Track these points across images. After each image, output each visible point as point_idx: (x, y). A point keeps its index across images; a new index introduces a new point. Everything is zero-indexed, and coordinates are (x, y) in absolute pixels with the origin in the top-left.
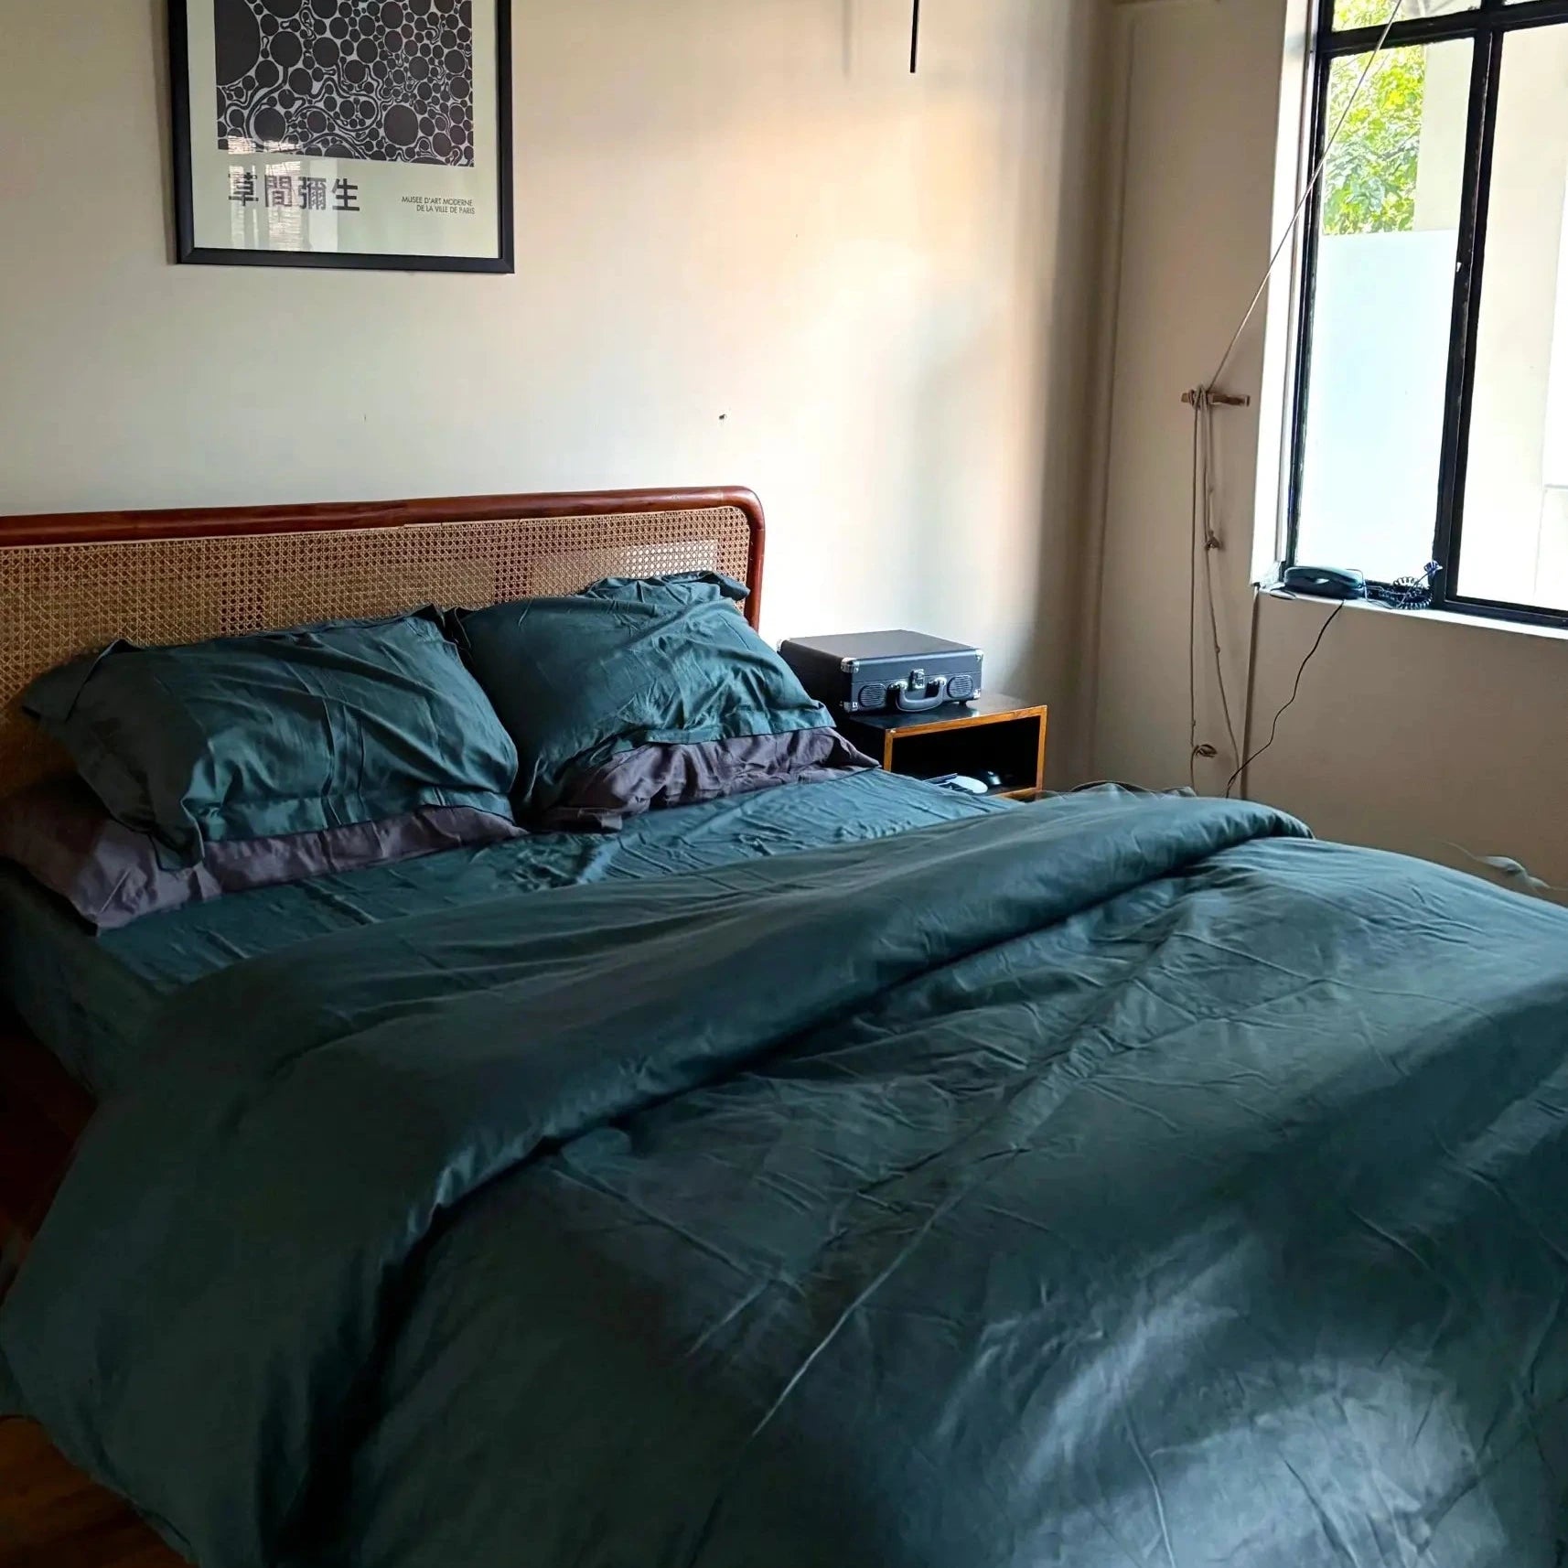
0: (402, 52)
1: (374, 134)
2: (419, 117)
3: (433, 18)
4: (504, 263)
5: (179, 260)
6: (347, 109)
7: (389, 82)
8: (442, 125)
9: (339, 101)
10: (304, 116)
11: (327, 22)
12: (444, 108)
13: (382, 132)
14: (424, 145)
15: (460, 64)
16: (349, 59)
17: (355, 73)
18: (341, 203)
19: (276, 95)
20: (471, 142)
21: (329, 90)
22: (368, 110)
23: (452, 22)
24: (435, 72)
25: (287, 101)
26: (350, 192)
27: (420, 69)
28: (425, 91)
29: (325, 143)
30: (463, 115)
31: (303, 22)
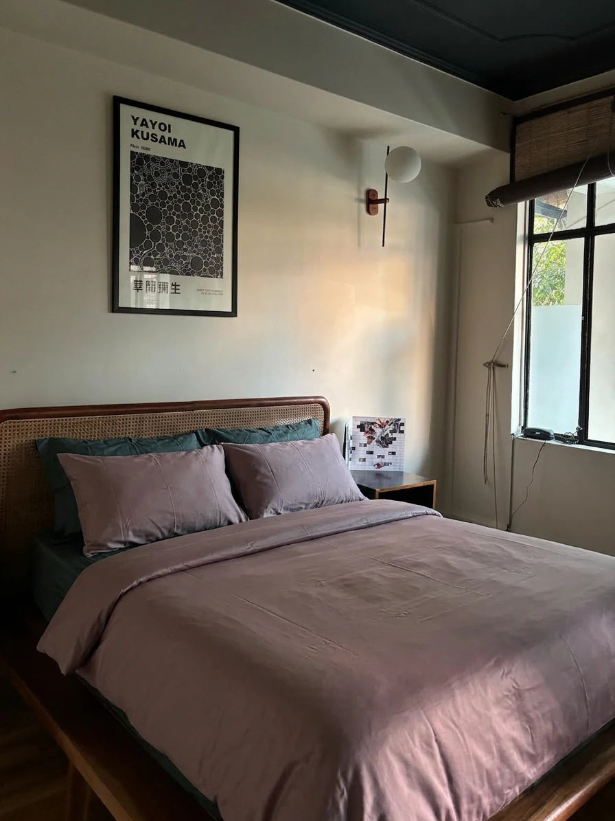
0: (198, 238)
1: (187, 267)
2: (204, 261)
3: (210, 225)
4: (233, 313)
5: (113, 311)
6: (177, 258)
7: (192, 248)
8: (212, 263)
9: (174, 255)
10: (161, 260)
11: (171, 227)
12: (213, 258)
13: (189, 266)
14: (205, 271)
15: (219, 241)
16: (178, 239)
17: (180, 244)
18: (174, 291)
19: (151, 252)
20: (223, 270)
21: (170, 251)
22: (185, 258)
23: (216, 227)
24: (210, 245)
25: (155, 254)
26: (177, 287)
27: (204, 244)
28: (205, 252)
29: (168, 269)
30: (220, 260)
31: (162, 227)
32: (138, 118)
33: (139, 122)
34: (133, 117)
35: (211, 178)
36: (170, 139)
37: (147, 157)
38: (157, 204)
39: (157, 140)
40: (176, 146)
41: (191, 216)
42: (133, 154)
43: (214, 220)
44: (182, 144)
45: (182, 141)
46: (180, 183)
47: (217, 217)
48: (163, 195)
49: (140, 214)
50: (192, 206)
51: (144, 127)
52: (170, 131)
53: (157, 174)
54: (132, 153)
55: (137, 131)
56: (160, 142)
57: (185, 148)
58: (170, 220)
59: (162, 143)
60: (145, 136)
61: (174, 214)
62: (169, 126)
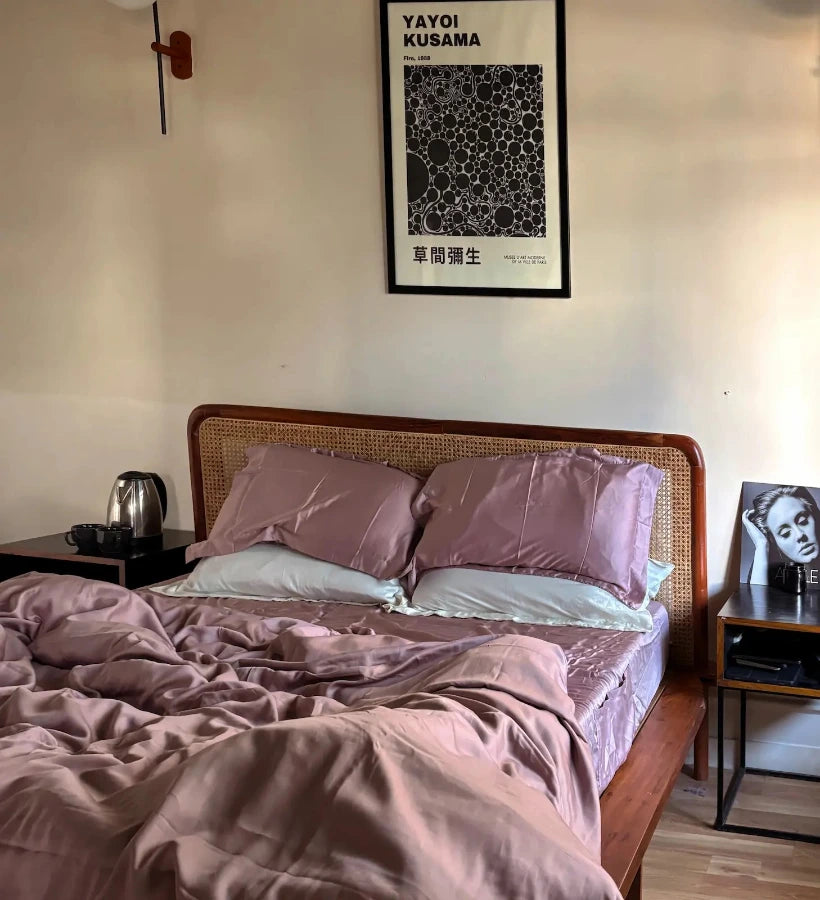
0: (504, 178)
1: (489, 222)
2: (515, 212)
3: (522, 156)
4: (564, 292)
5: (390, 292)
6: (474, 210)
7: (497, 194)
8: (527, 215)
9: (470, 206)
10: (451, 215)
11: (463, 165)
12: (529, 206)
13: (493, 221)
14: (517, 227)
15: (538, 181)
16: (475, 183)
17: (478, 190)
18: (471, 260)
19: (436, 206)
20: (544, 223)
21: (465, 201)
22: (485, 210)
23: (533, 158)
24: (523, 186)
25: (442, 208)
26: (476, 255)
27: (514, 185)
28: (518, 197)
29: (462, 229)
30: (540, 209)
31: (450, 167)
32: (412, 17)
33: (414, 23)
34: (405, 17)
35: (521, 82)
36: (457, 36)
37: (426, 70)
38: (443, 135)
39: (438, 42)
40: (466, 44)
41: (492, 147)
42: (407, 70)
43: (529, 147)
44: (475, 40)
45: (475, 35)
46: (474, 100)
47: (534, 143)
48: (450, 120)
49: (421, 153)
50: (493, 131)
51: (421, 27)
52: (456, 26)
53: (440, 92)
54: (406, 68)
55: (413, 35)
56: (443, 45)
57: (478, 44)
58: (461, 156)
59: (447, 46)
60: (423, 41)
61: (467, 146)
62: (456, 16)
